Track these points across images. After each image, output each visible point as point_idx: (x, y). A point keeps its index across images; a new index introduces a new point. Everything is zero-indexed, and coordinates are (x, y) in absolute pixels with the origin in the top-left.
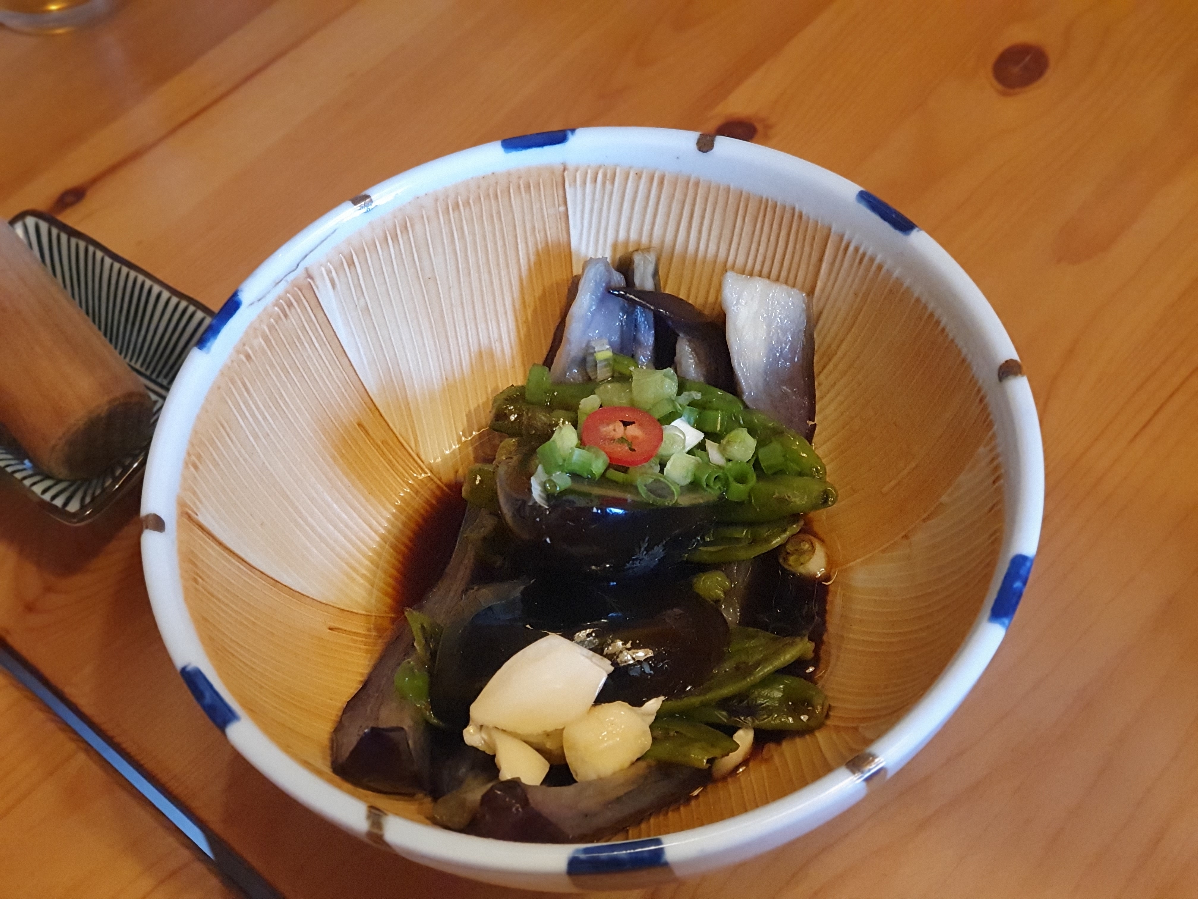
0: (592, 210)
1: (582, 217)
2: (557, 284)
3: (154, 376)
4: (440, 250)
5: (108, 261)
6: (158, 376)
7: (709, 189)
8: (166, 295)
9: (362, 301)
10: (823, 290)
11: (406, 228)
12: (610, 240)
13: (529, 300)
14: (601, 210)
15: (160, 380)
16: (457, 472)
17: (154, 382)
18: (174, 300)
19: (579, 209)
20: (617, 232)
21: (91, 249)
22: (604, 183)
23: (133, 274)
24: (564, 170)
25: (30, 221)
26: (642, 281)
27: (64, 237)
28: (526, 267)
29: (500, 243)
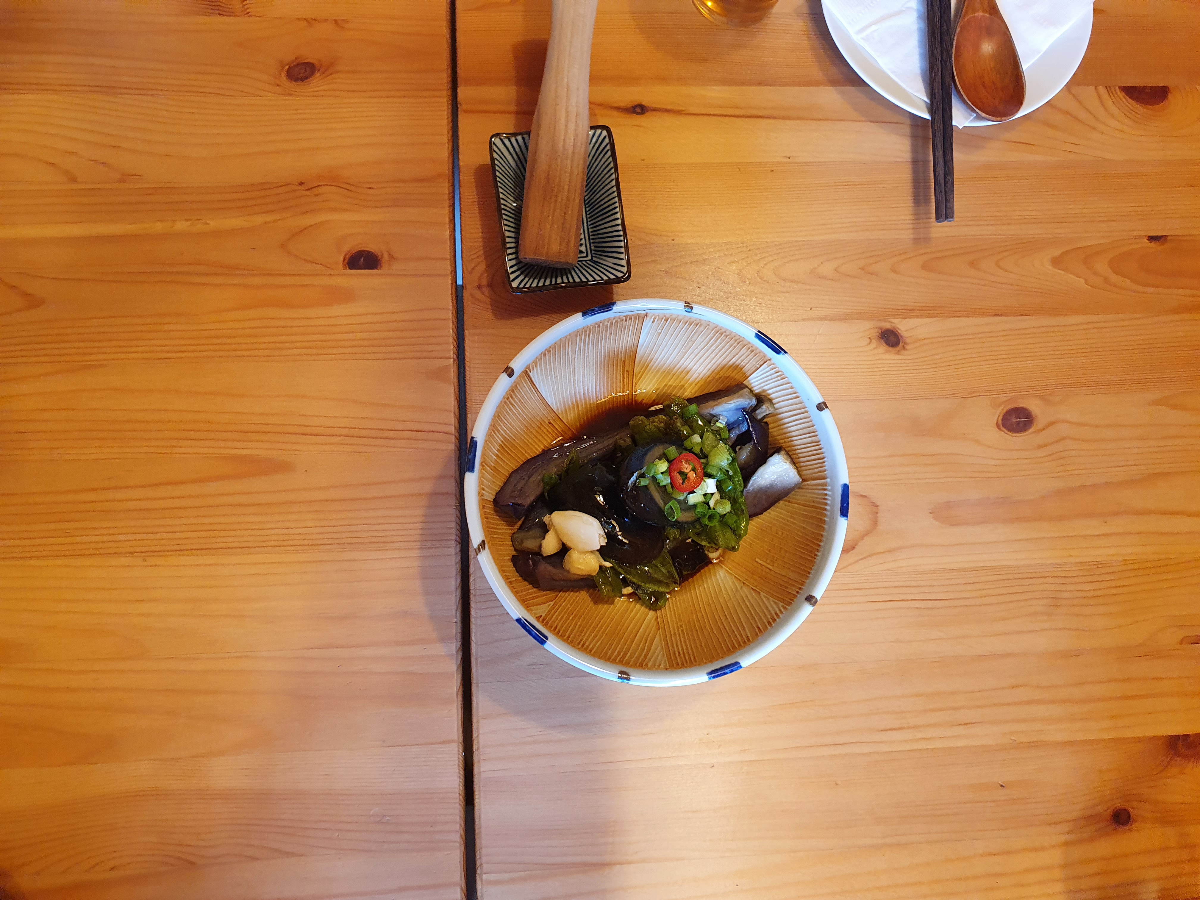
0: (767, 376)
1: (762, 375)
2: (735, 379)
3: (592, 241)
4: (704, 338)
5: (614, 183)
6: (593, 243)
7: (809, 418)
8: (619, 222)
9: (660, 331)
10: (808, 485)
11: (697, 325)
12: (766, 388)
13: (721, 373)
14: (769, 380)
15: (592, 245)
16: (643, 399)
17: (590, 245)
18: (620, 228)
19: (764, 371)
20: (770, 389)
21: (613, 171)
22: (779, 376)
23: (616, 199)
24: (769, 360)
25: (605, 133)
26: (760, 413)
27: (609, 153)
28: (731, 364)
29: (727, 353)
